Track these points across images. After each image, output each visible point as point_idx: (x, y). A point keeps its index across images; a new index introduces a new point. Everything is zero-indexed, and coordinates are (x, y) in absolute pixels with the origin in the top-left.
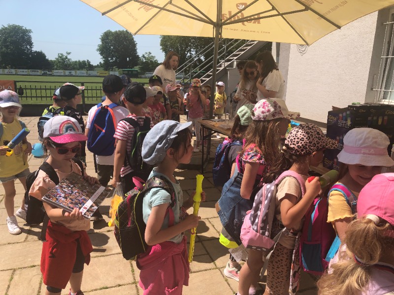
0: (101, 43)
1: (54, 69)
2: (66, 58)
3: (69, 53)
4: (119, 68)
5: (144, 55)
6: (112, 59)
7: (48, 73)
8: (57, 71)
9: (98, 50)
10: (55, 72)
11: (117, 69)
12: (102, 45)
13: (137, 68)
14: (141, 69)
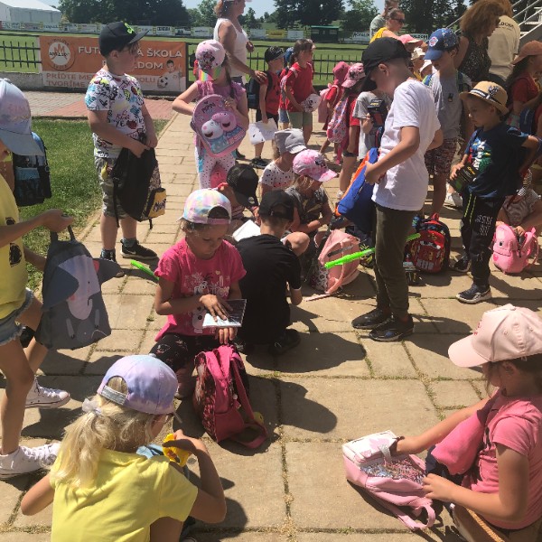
1: (193, 26)
4: (304, 24)
7: (185, 32)
10: (196, 30)
11: (301, 25)
13: (336, 25)
14: (345, 25)
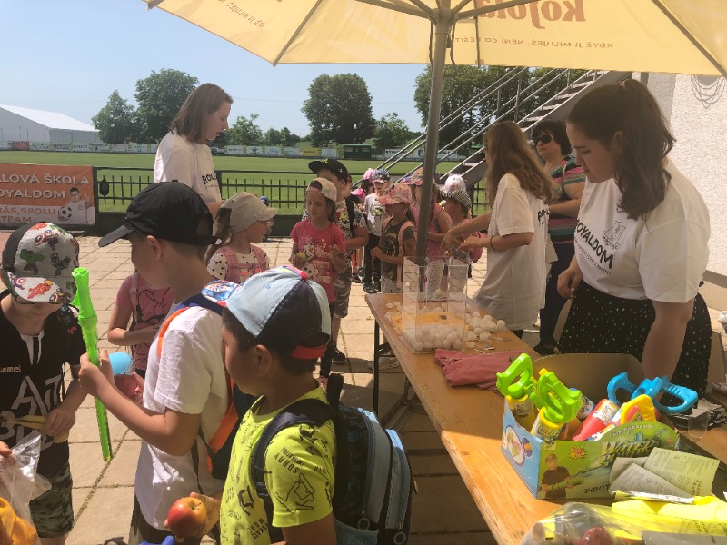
0: (309, 98)
2: (251, 124)
3: (255, 117)
4: (339, 142)
5: (383, 119)
6: (328, 126)
8: (233, 147)
9: (303, 110)
10: (230, 149)
11: (335, 144)
12: (311, 101)
13: (370, 142)
14: (378, 143)
